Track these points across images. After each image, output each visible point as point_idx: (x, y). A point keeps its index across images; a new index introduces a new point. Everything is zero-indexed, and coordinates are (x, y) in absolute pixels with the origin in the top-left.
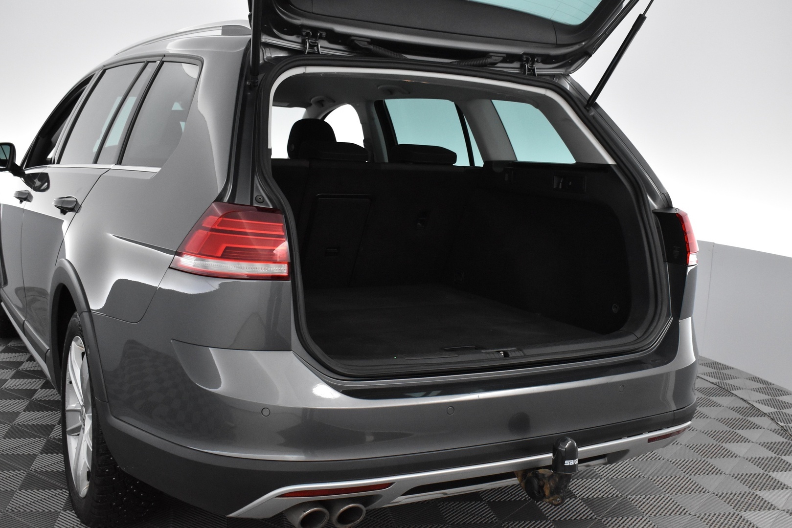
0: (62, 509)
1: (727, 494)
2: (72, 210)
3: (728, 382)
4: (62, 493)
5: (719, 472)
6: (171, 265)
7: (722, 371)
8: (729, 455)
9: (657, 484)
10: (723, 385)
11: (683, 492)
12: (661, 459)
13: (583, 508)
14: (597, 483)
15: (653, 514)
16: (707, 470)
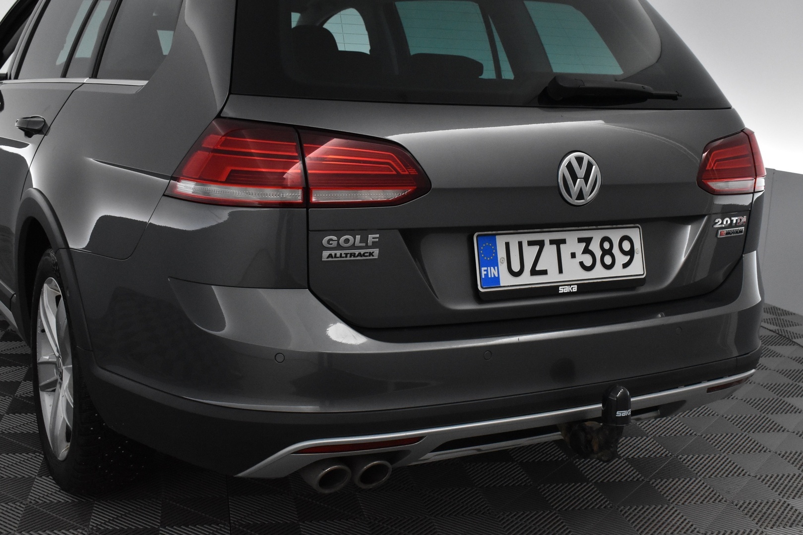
0: (36, 474)
1: (791, 453)
2: (39, 132)
3: (789, 329)
4: (35, 457)
5: (781, 429)
6: (166, 192)
7: (782, 317)
8: (792, 411)
9: (711, 443)
10: (783, 333)
11: (741, 451)
12: (715, 415)
13: (628, 469)
14: (643, 441)
15: (708, 476)
16: (768, 427)
